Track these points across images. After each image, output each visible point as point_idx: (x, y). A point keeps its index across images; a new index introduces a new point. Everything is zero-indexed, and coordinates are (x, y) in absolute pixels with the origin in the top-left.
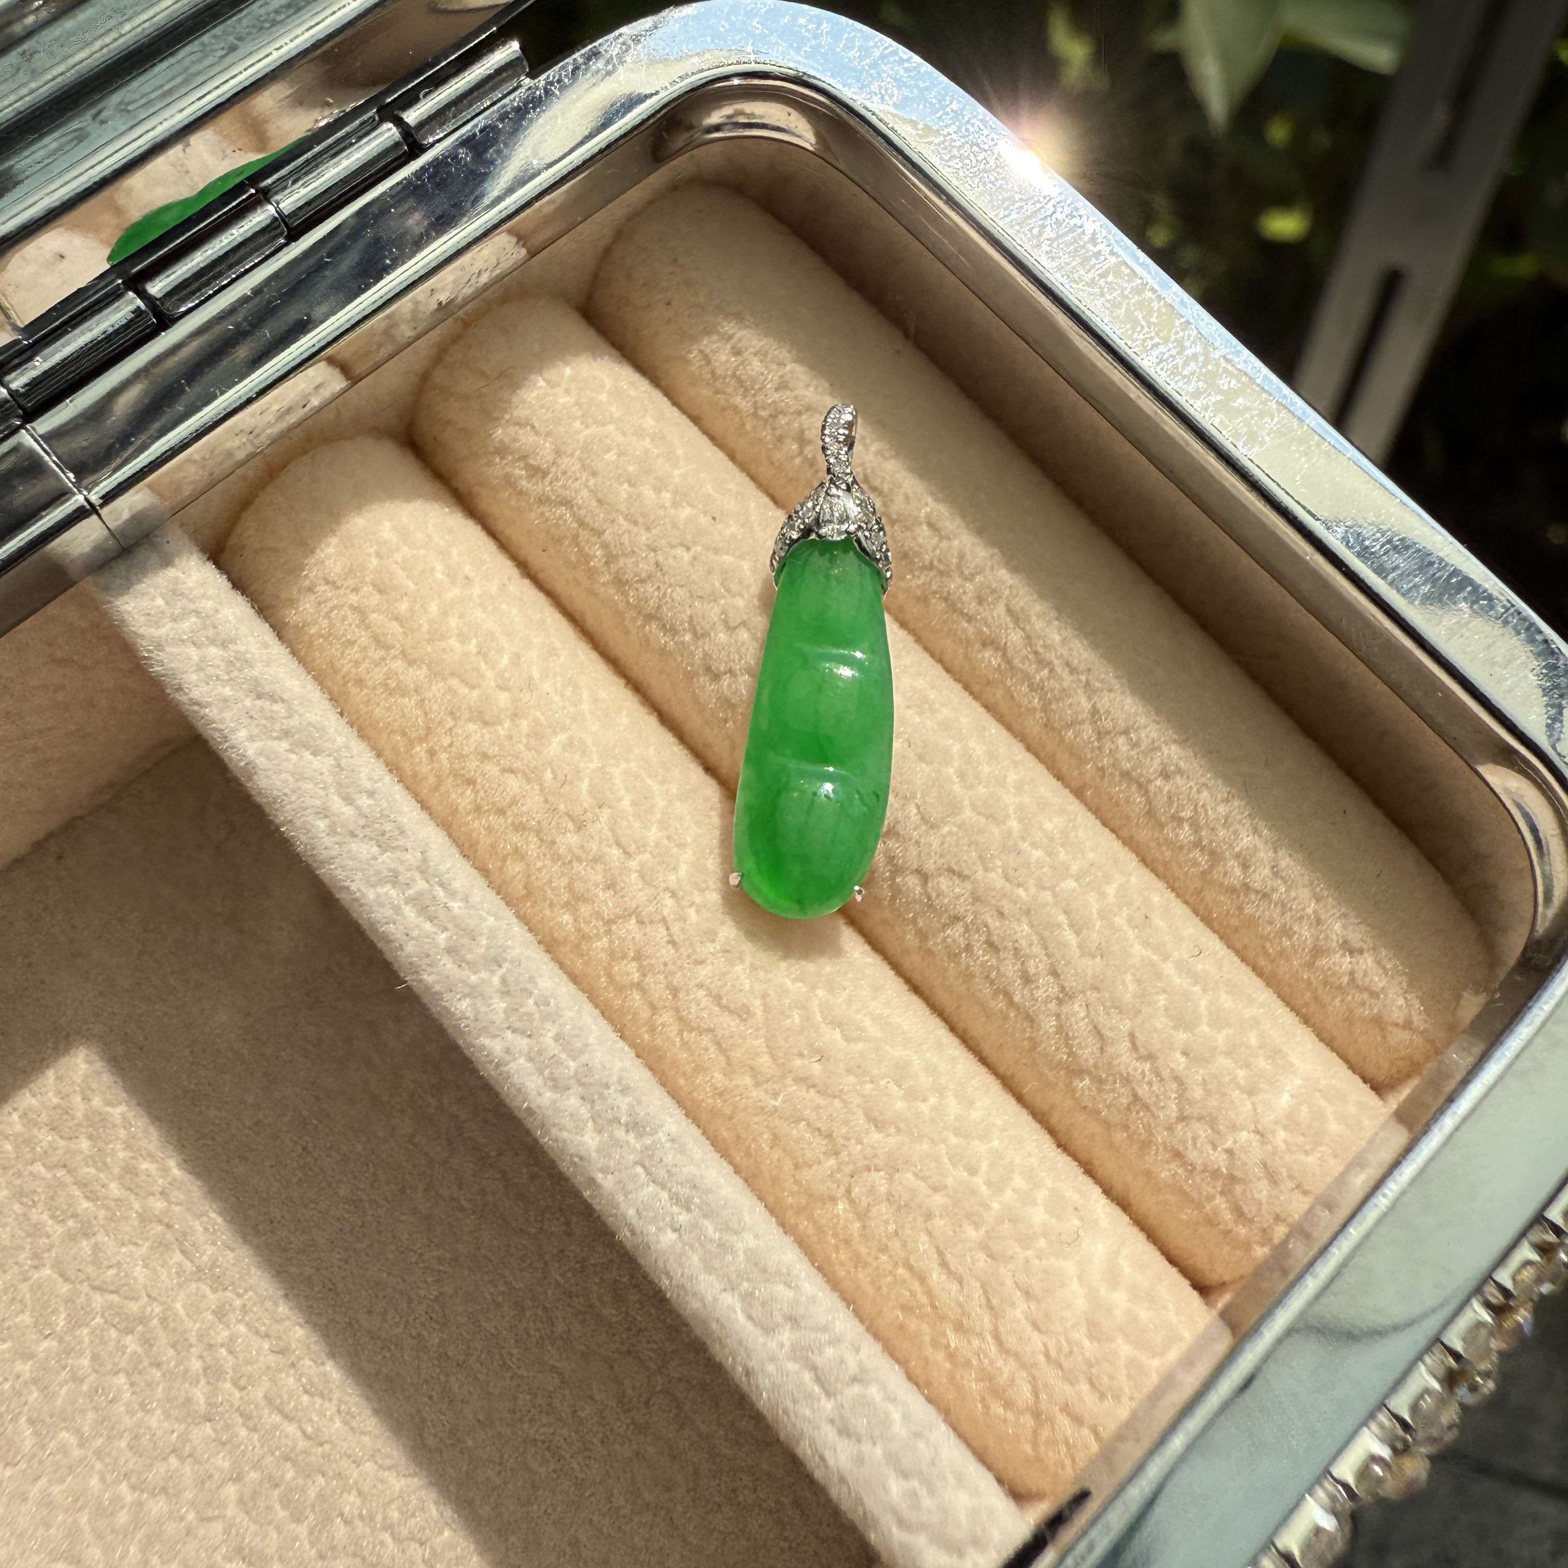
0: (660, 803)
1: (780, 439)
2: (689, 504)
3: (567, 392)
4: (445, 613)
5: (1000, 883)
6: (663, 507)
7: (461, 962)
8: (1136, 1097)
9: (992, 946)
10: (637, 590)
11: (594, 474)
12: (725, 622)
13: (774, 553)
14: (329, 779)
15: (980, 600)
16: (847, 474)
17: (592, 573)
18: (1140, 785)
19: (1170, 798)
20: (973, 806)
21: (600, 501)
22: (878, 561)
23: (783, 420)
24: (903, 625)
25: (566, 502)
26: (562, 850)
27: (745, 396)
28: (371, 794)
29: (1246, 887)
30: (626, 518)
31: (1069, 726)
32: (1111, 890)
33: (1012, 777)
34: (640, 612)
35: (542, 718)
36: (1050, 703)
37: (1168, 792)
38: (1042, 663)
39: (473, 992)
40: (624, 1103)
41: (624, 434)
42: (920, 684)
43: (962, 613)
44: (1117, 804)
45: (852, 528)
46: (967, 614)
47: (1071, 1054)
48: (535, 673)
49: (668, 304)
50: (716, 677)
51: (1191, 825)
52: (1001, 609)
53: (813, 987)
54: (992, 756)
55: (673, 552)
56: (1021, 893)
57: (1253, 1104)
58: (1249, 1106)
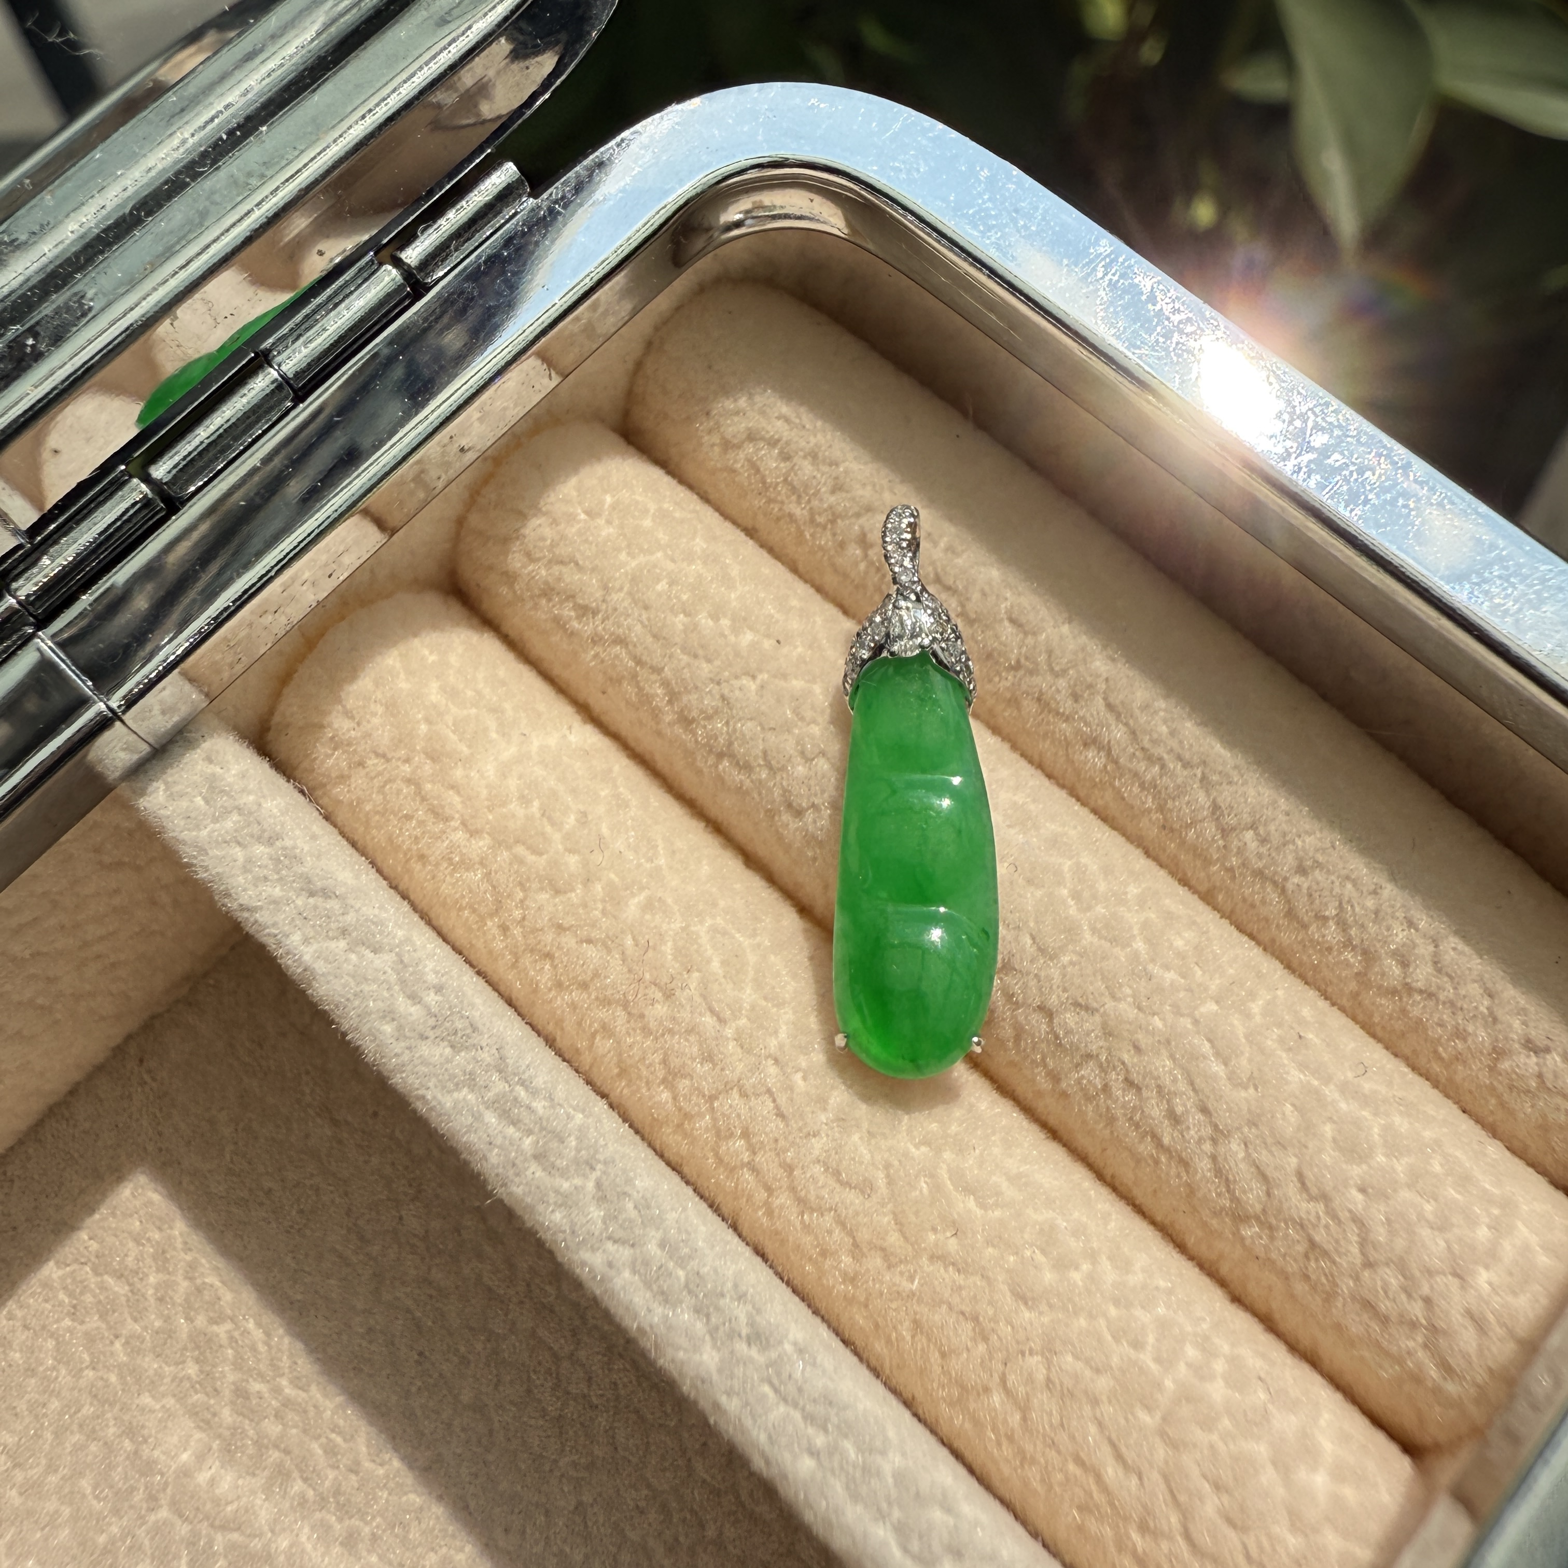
0: (752, 958)
1: (842, 545)
2: (751, 628)
3: (609, 522)
4: (503, 776)
5: (1132, 1013)
6: (722, 635)
7: (551, 1169)
9: (1129, 1083)
10: (705, 727)
11: (646, 608)
12: (802, 753)
13: (846, 676)
14: (393, 977)
15: (1076, 697)
17: (655, 713)
18: (1275, 883)
19: (1310, 895)
20: (1094, 930)
21: (655, 636)
22: (958, 673)
23: (842, 524)
24: (995, 730)
25: (620, 641)
26: (653, 1025)
27: (799, 502)
28: (439, 989)
29: (1409, 989)
30: (684, 650)
31: (1188, 826)
32: (1256, 1008)
33: (1133, 890)
34: (710, 751)
35: (616, 880)
36: (1166, 802)
37: (1309, 888)
38: (1151, 759)
39: (567, 1202)
40: (741, 1313)
41: (673, 560)
42: (1020, 798)
43: (1058, 713)
44: (1253, 906)
45: (926, 642)
46: (1063, 714)
47: (1234, 1199)
48: (605, 831)
49: (708, 414)
50: (799, 813)
51: (1338, 924)
52: (1099, 704)
53: (938, 1151)
54: (1107, 871)
55: (738, 683)
56: (1157, 1022)
57: (1447, 1242)
58: (1442, 1244)
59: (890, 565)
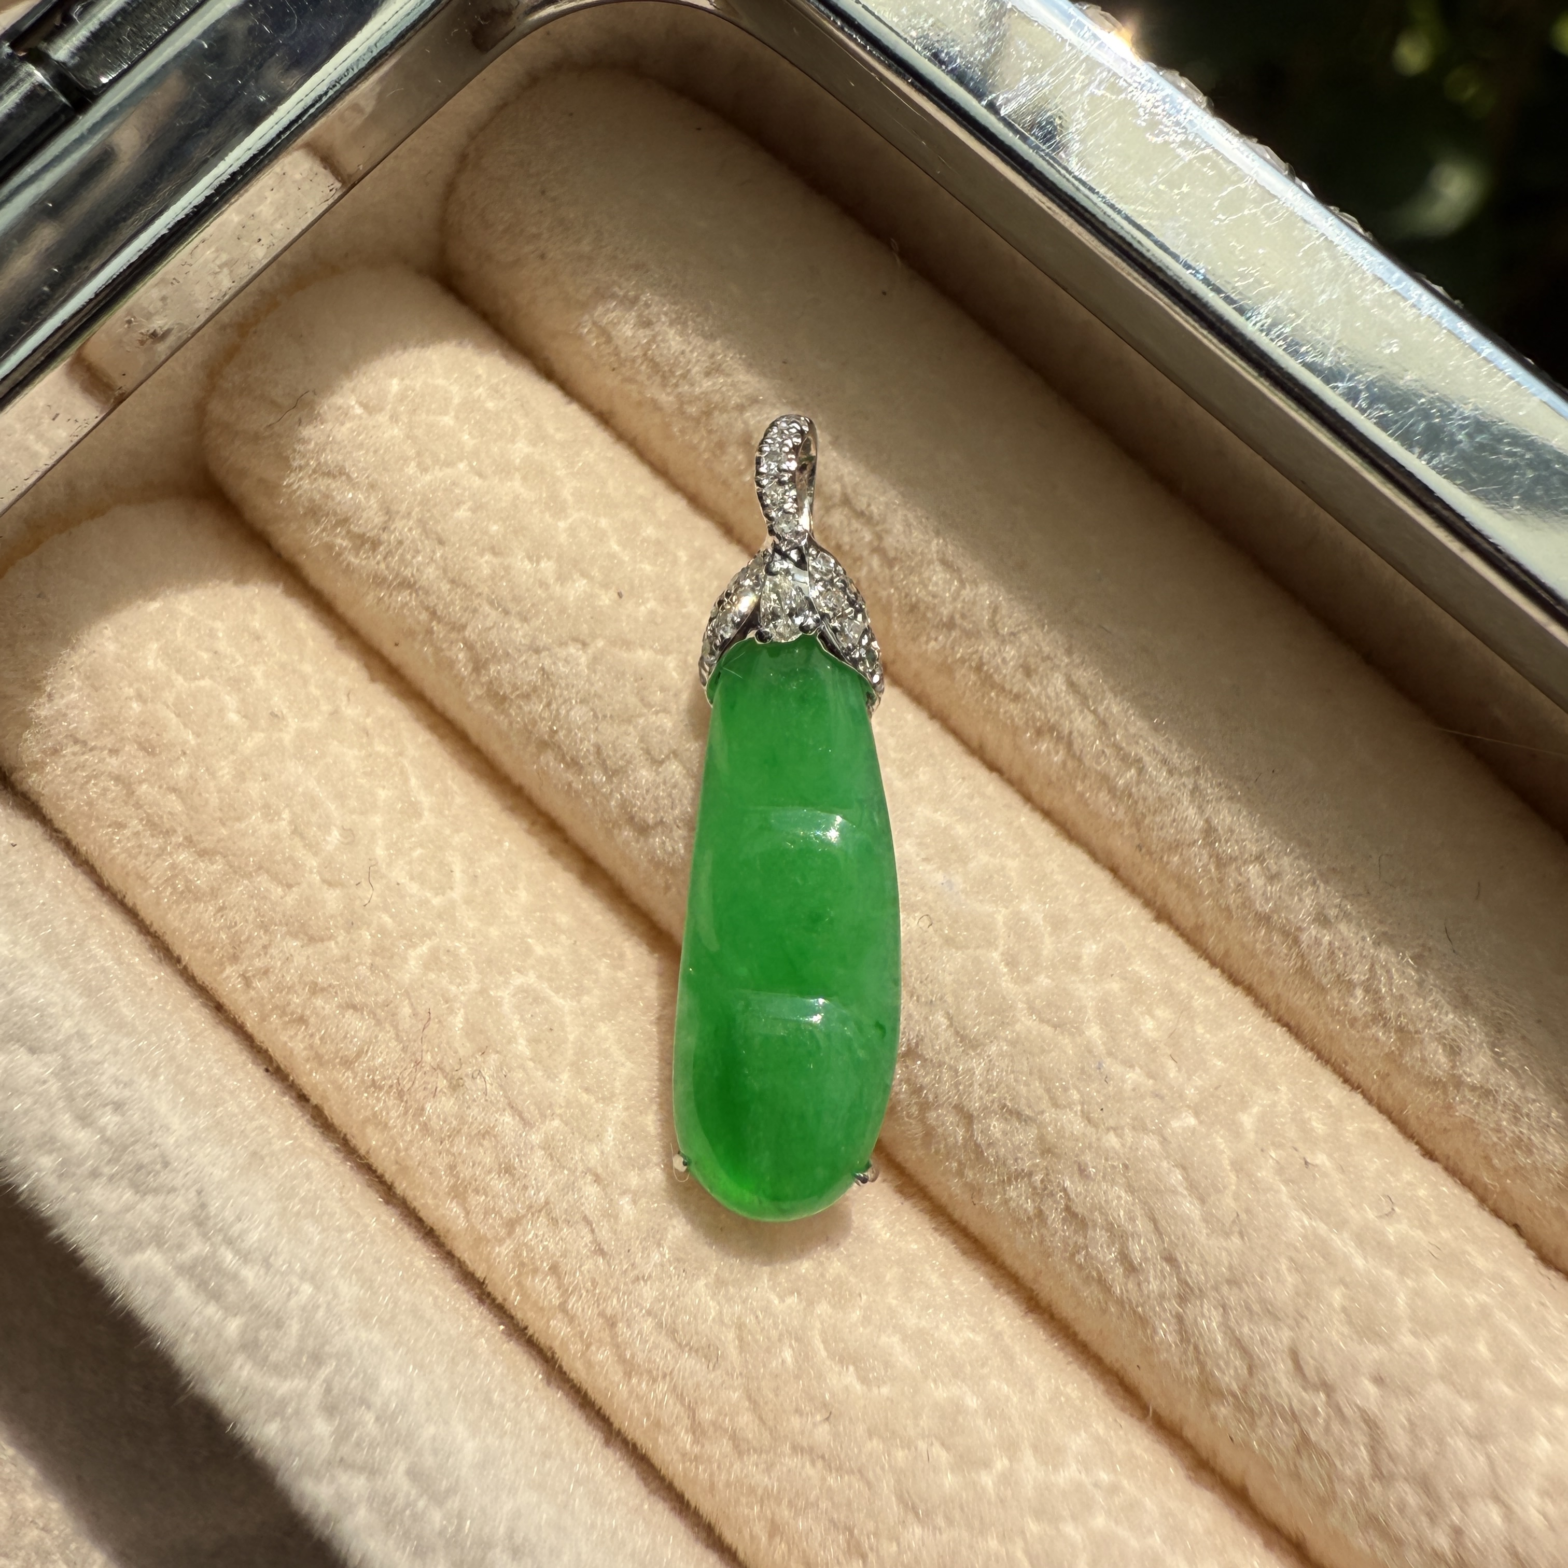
0: (572, 1031)
1: (721, 446)
2: (584, 574)
3: (394, 418)
4: (241, 776)
5: (1079, 1126)
6: (543, 584)
7: (262, 1363)
8: (1305, 1438)
9: (1070, 1214)
10: (520, 708)
11: (441, 542)
12: (647, 752)
14: (54, 1087)
15: (1028, 672)
17: (459, 681)
18: (1286, 934)
20: (1032, 1009)
21: (453, 582)
22: (855, 662)
25: (407, 585)
26: (435, 1124)
27: (664, 385)
28: (118, 1106)
29: (1458, 1083)
31: (1172, 849)
32: (1247, 1120)
33: (1092, 951)
34: (530, 737)
35: (390, 923)
36: (1143, 817)
37: (1330, 943)
41: (480, 475)
43: (1003, 689)
46: (1010, 691)
48: (380, 852)
49: (542, 256)
50: (643, 831)
51: (1367, 991)
52: (1059, 684)
53: (812, 1302)
54: (1058, 924)
55: (562, 653)
56: (1112, 1140)
57: (1489, 1457)
58: (1482, 1459)
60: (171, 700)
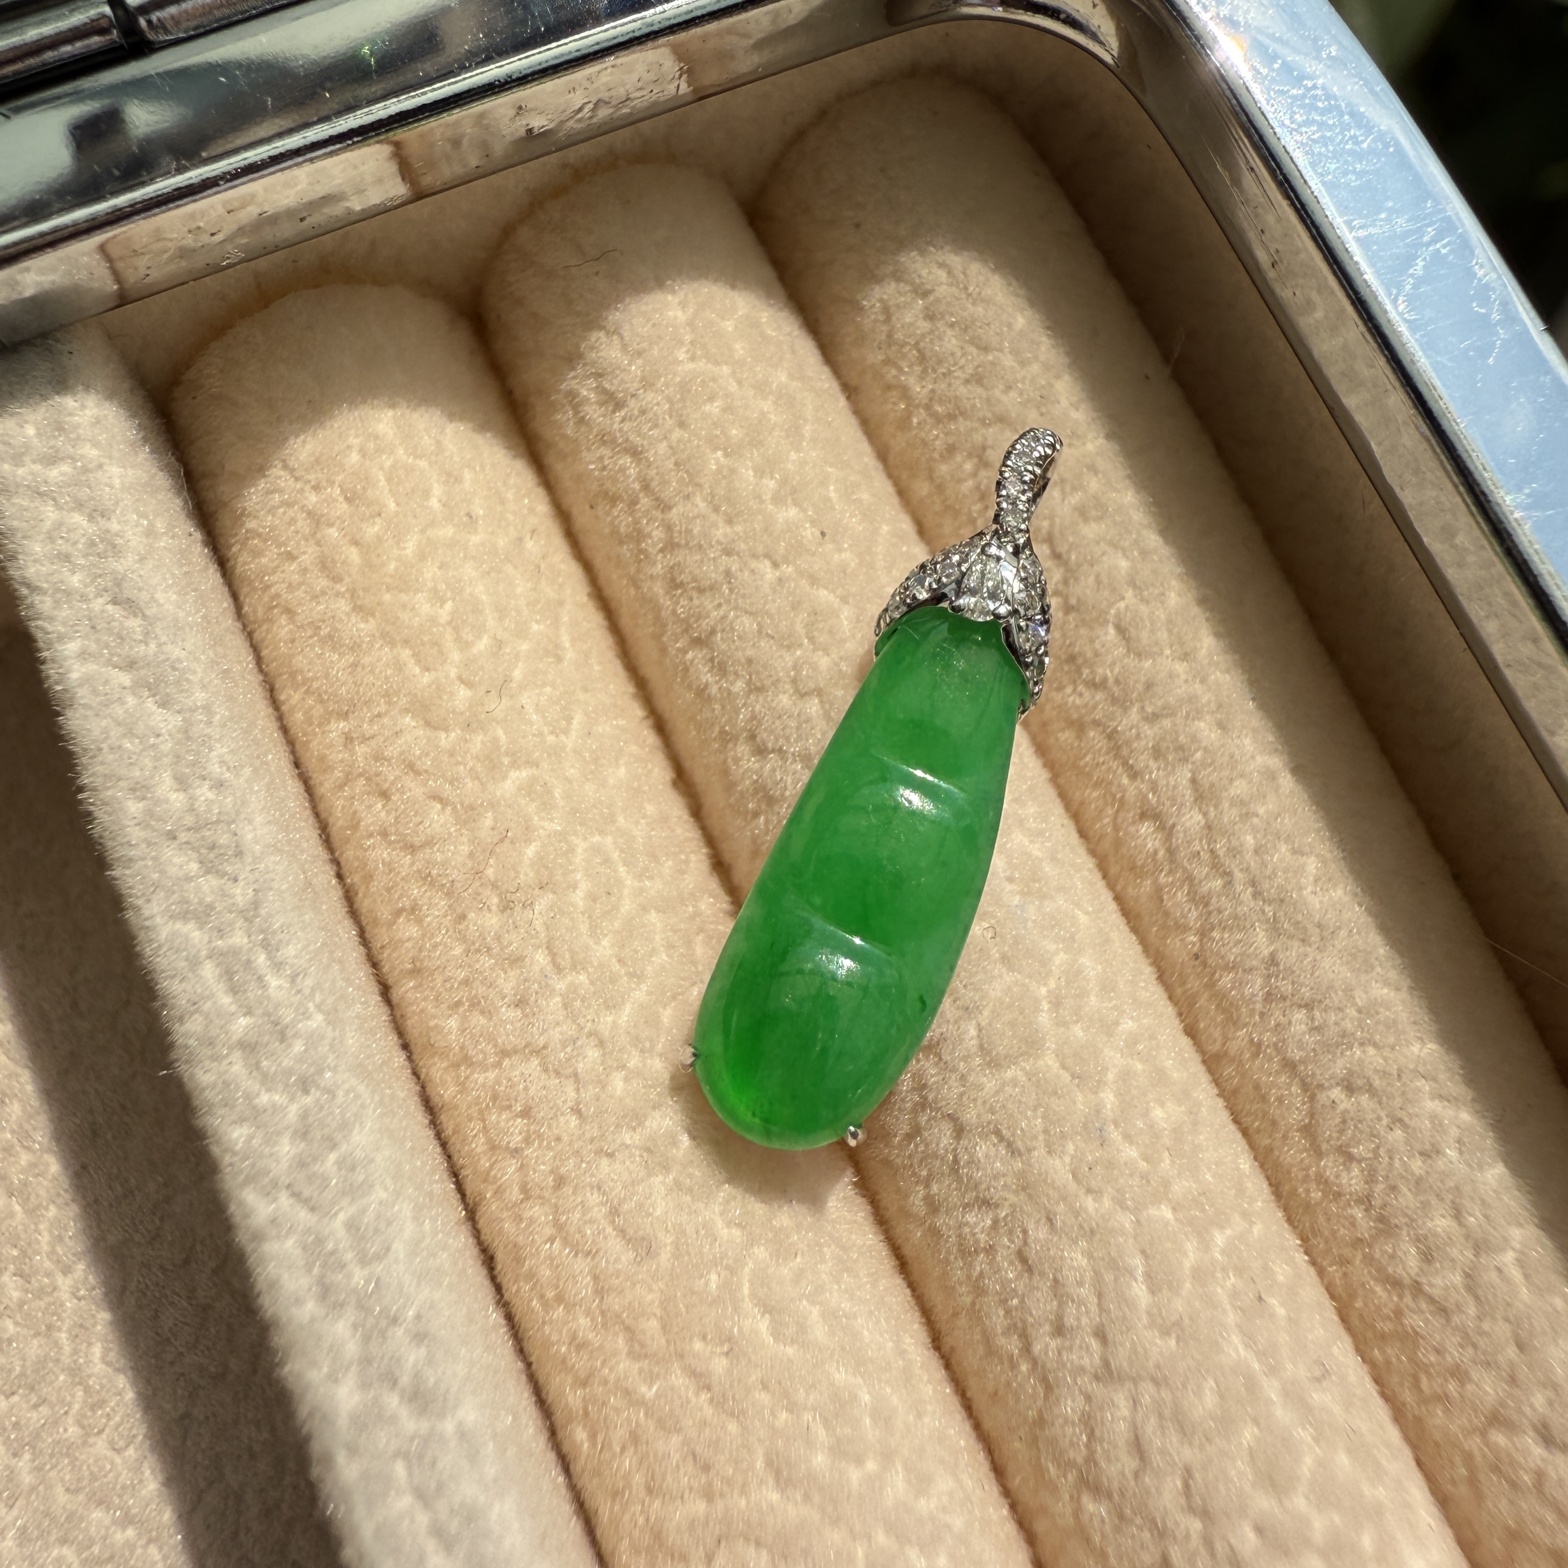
0: (627, 906)
1: (951, 450)
2: (797, 505)
4: (422, 555)
5: (1063, 1177)
6: (759, 497)
9: (1022, 1258)
10: (691, 599)
11: (682, 425)
12: (795, 681)
13: (886, 610)
15: (1157, 754)
16: (1020, 531)
17: (643, 558)
18: (1305, 1086)
19: (1344, 1122)
20: (1059, 1052)
21: (678, 464)
22: (1027, 666)
23: (962, 425)
24: (1041, 749)
25: (636, 453)
26: (470, 935)
27: (922, 378)
30: (706, 498)
31: (1229, 969)
32: (1220, 1237)
33: (1128, 1025)
34: (686, 631)
35: (503, 738)
36: (1212, 929)
37: (1346, 1111)
38: (1216, 866)
39: (255, 1115)
41: (740, 383)
42: (1036, 850)
43: (1126, 763)
45: (1003, 610)
46: (1132, 767)
47: (1091, 1459)
48: (517, 674)
50: (761, 751)
52: (1184, 775)
53: (752, 1241)
54: (1107, 987)
55: (754, 564)
56: (1089, 1202)
59: (999, 496)
60: (388, 464)
